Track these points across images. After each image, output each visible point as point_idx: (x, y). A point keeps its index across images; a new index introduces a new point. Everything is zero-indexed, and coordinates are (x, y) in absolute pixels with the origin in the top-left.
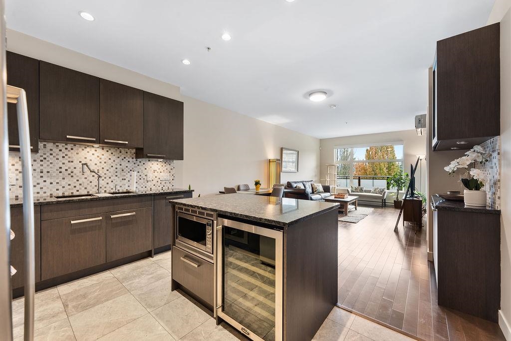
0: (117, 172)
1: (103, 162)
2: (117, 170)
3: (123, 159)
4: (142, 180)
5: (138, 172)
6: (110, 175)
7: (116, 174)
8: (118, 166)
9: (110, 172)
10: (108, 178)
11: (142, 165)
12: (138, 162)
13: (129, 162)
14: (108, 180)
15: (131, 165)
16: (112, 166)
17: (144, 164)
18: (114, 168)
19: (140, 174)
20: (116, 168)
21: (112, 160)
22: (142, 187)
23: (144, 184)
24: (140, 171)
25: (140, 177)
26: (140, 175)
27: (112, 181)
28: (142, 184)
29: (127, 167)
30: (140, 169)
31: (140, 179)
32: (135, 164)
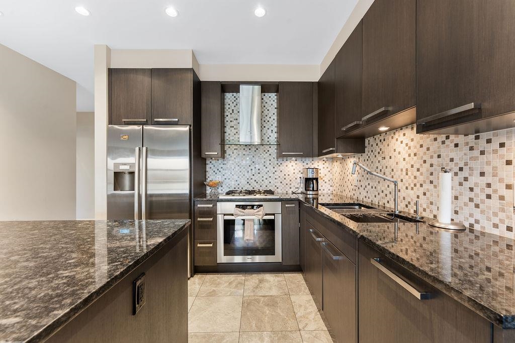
0: (432, 174)
1: (412, 155)
2: (432, 169)
3: (443, 142)
4: (494, 202)
5: (482, 174)
6: (421, 179)
7: (431, 178)
8: (435, 161)
9: (421, 174)
10: (418, 185)
11: (495, 152)
12: (482, 142)
13: (456, 145)
14: (418, 190)
15: (462, 154)
16: (425, 162)
17: (502, 145)
18: (427, 165)
19: (488, 179)
20: (432, 165)
21: (425, 148)
22: (496, 226)
23: (501, 215)
24: (488, 169)
25: (489, 191)
26: (489, 185)
27: (425, 194)
28: (495, 214)
29: (452, 160)
30: (488, 163)
31: (489, 197)
32: (471, 149)
